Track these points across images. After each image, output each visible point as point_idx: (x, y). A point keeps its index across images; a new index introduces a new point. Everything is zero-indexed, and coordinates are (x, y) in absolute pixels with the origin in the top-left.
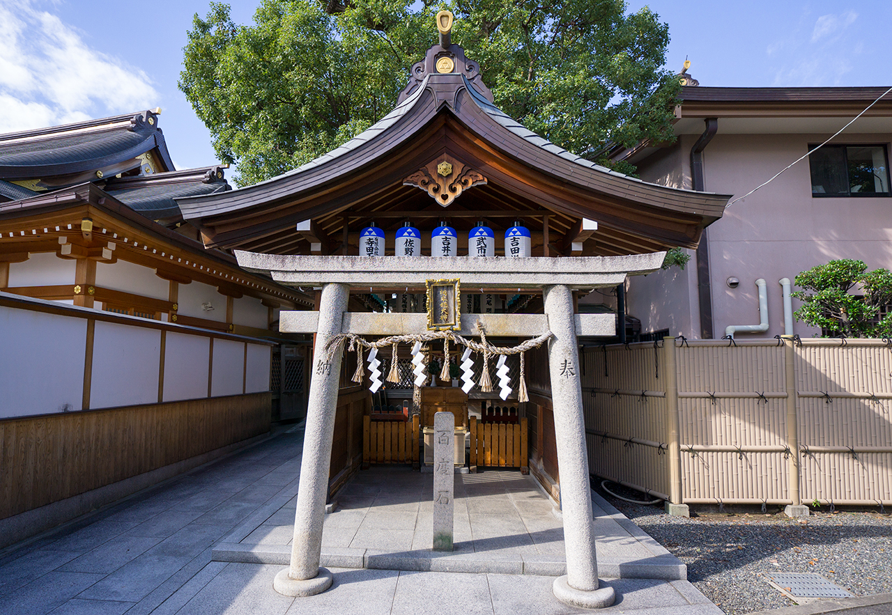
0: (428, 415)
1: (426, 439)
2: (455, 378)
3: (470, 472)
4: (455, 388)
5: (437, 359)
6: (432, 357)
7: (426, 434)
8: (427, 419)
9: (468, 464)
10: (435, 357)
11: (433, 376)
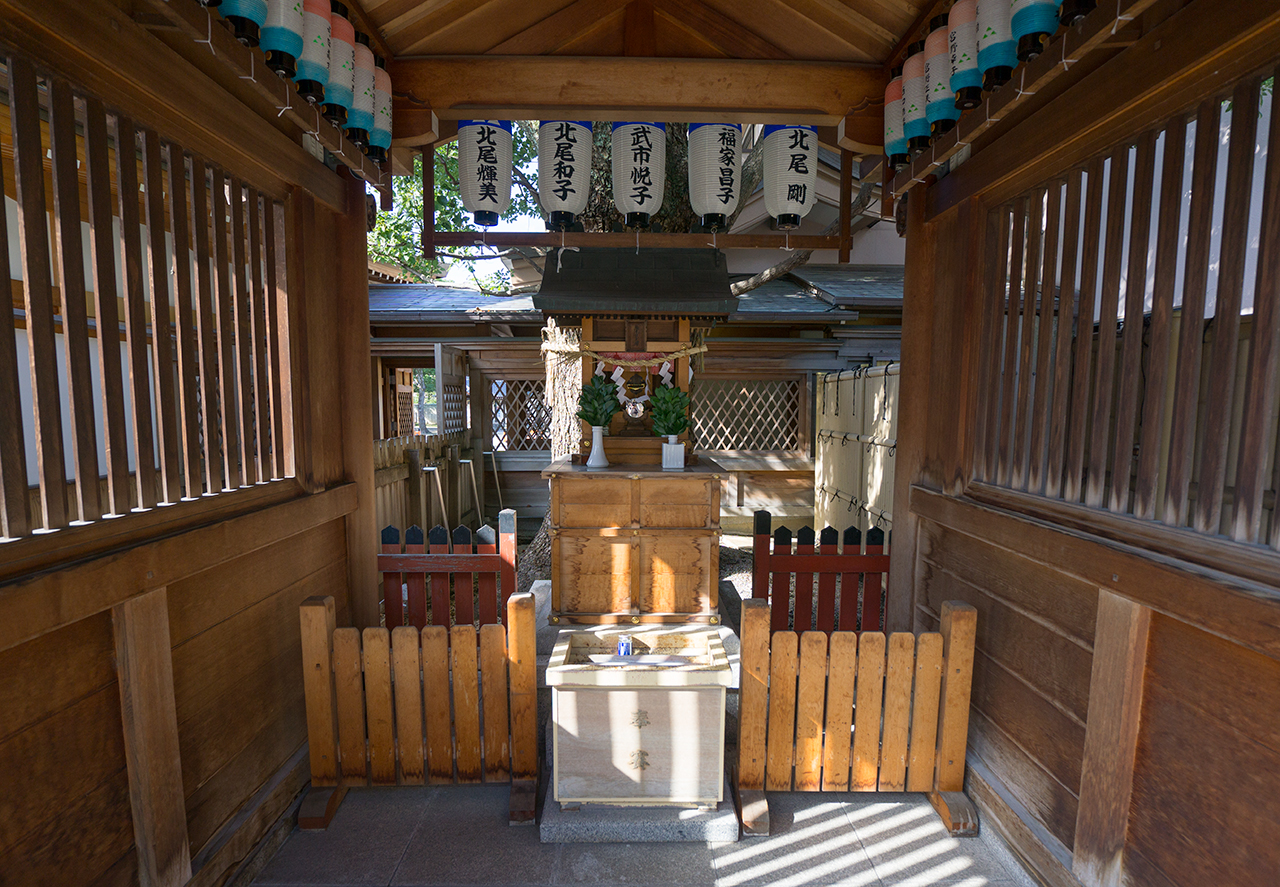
0: (577, 571)
1: (564, 713)
2: (672, 438)
3: (744, 834)
4: (672, 474)
5: (609, 374)
6: (590, 365)
7: (560, 689)
8: (575, 583)
9: (736, 794)
10: (601, 365)
11: (597, 431)
